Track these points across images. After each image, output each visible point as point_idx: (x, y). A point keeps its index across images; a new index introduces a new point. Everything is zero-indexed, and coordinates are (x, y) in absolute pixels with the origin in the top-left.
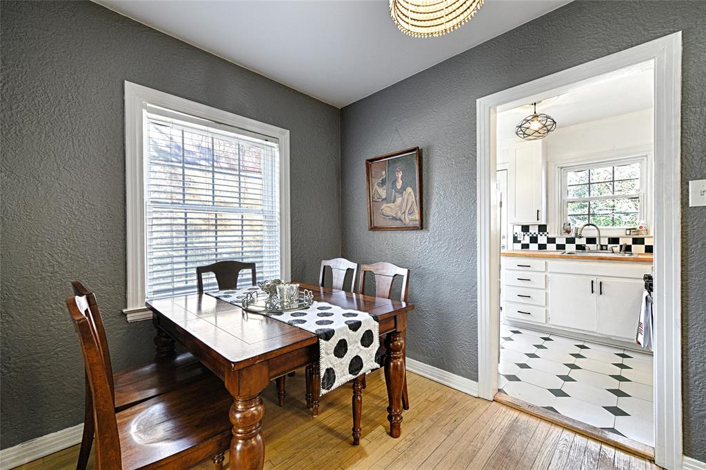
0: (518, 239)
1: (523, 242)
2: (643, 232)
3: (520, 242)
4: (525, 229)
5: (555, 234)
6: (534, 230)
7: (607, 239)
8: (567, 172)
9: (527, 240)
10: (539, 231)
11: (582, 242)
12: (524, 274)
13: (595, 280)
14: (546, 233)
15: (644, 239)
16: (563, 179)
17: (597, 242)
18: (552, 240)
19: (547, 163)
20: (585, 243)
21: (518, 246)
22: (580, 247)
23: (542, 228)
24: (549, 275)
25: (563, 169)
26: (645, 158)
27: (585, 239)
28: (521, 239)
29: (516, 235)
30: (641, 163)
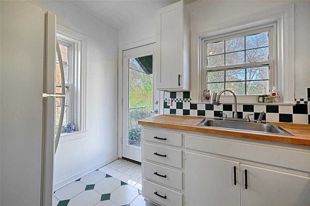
0: (168, 105)
1: (171, 108)
2: (276, 100)
3: (168, 107)
4: (173, 95)
5: (196, 100)
6: (180, 96)
7: (242, 106)
8: (207, 44)
9: (174, 106)
10: (184, 97)
11: (220, 108)
12: (160, 147)
13: (238, 167)
14: (189, 99)
15: (278, 106)
16: (204, 50)
17: (233, 110)
18: (194, 106)
19: (190, 33)
20: (222, 110)
21: (168, 111)
22: (217, 114)
23: (187, 95)
24: (186, 152)
25: (203, 41)
26: (275, 25)
27: (222, 106)
28: (170, 105)
29: (166, 101)
30: (269, 31)
